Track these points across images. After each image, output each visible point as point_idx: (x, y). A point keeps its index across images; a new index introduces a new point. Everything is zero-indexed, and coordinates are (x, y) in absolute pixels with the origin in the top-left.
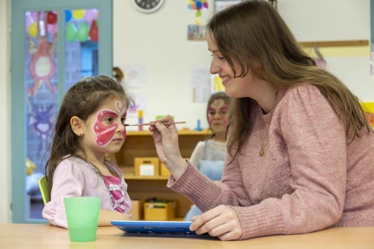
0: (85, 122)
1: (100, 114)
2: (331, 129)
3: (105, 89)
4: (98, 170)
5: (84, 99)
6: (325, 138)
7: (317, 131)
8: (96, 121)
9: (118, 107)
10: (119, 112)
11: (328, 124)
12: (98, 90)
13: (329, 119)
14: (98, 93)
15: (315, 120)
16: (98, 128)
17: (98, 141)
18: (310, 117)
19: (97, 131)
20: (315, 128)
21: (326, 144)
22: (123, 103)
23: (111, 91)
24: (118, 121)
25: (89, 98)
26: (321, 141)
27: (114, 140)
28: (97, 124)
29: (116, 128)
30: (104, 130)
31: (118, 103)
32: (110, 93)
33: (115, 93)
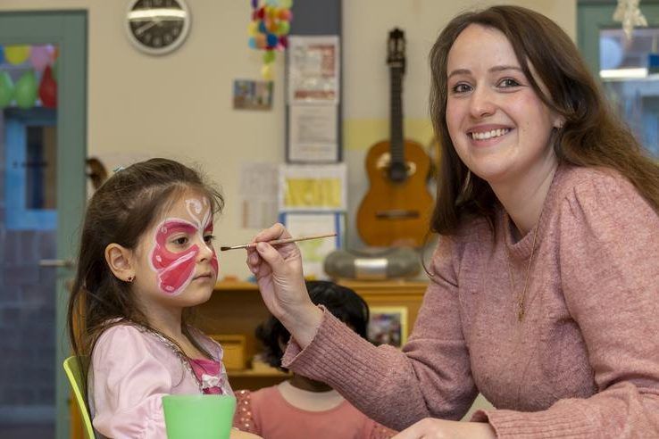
0: (134, 252)
1: (160, 231)
2: (647, 259)
3: (161, 181)
4: (179, 350)
5: (124, 208)
6: (638, 280)
7: (620, 269)
8: (155, 246)
9: (193, 212)
10: (199, 222)
11: (640, 250)
12: (148, 186)
13: (641, 239)
14: (150, 192)
15: (613, 247)
16: (160, 260)
17: (164, 284)
18: (604, 243)
19: (158, 265)
20: (617, 263)
21: (643, 289)
22: (202, 203)
23: (174, 183)
24: (198, 240)
25: (133, 203)
26: (632, 287)
27: (195, 279)
28: (157, 252)
29: (197, 254)
30: (172, 261)
31: (192, 205)
32: (174, 188)
33: (183, 185)
